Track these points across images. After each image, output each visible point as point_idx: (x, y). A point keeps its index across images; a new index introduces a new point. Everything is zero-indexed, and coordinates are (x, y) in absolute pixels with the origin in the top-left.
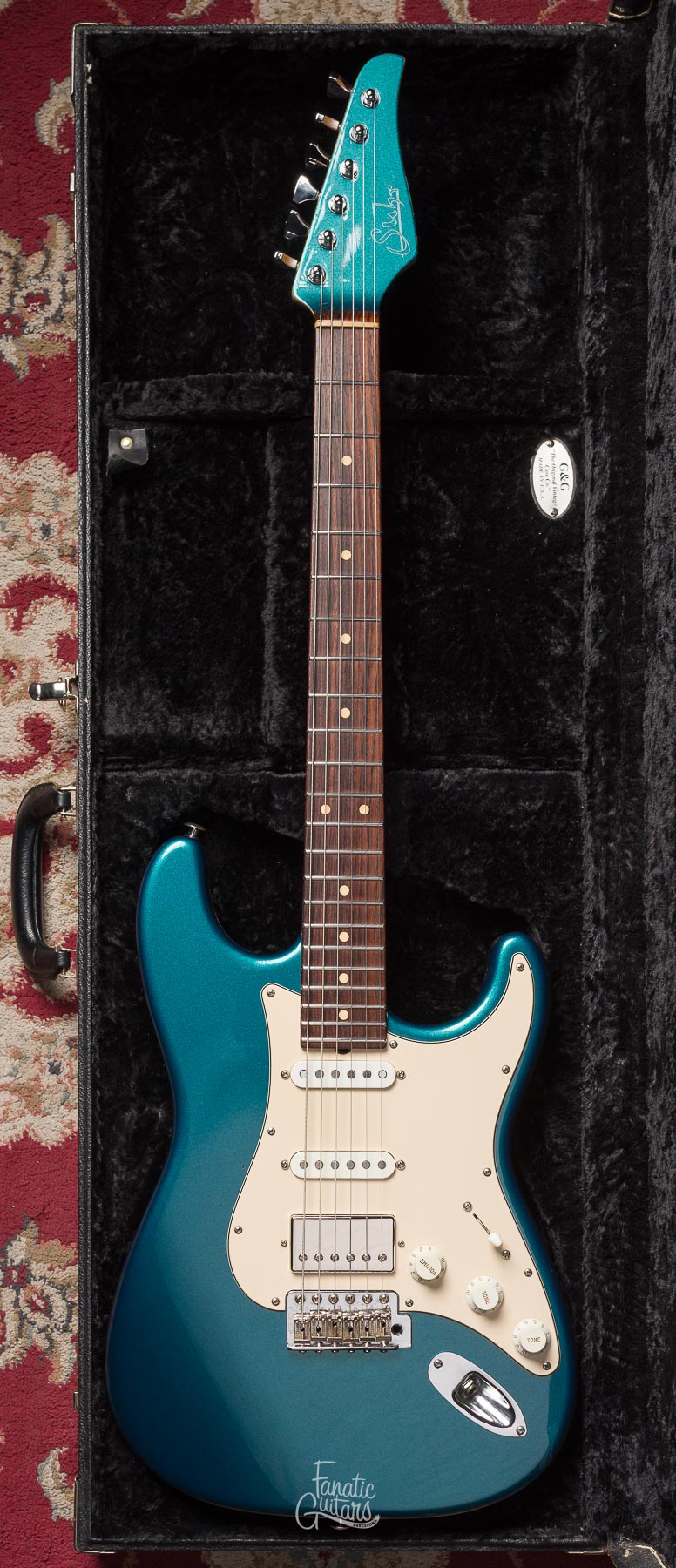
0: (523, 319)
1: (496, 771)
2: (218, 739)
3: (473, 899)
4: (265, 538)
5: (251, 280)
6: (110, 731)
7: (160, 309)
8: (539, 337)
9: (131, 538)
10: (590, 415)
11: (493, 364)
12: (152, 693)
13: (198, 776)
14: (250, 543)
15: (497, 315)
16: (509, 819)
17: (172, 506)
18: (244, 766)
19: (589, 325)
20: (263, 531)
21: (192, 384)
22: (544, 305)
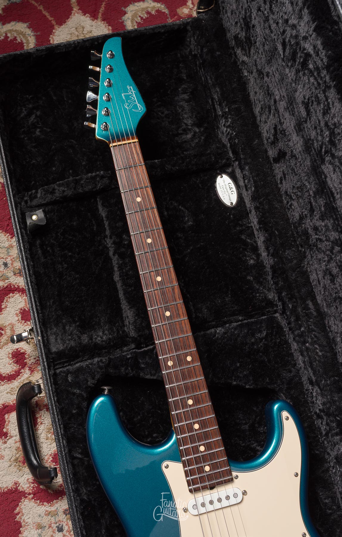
0: (192, 133)
1: (240, 323)
2: (107, 341)
3: (247, 387)
4: (107, 244)
5: (75, 142)
6: (54, 350)
7: (37, 161)
8: (201, 138)
9: (46, 258)
10: (236, 160)
11: (185, 153)
12: (70, 326)
13: (101, 361)
14: (101, 248)
15: (181, 134)
16: (253, 344)
17: (61, 240)
18: (122, 350)
19: (224, 125)
20: (105, 241)
21: (59, 186)
22: (199, 126)
